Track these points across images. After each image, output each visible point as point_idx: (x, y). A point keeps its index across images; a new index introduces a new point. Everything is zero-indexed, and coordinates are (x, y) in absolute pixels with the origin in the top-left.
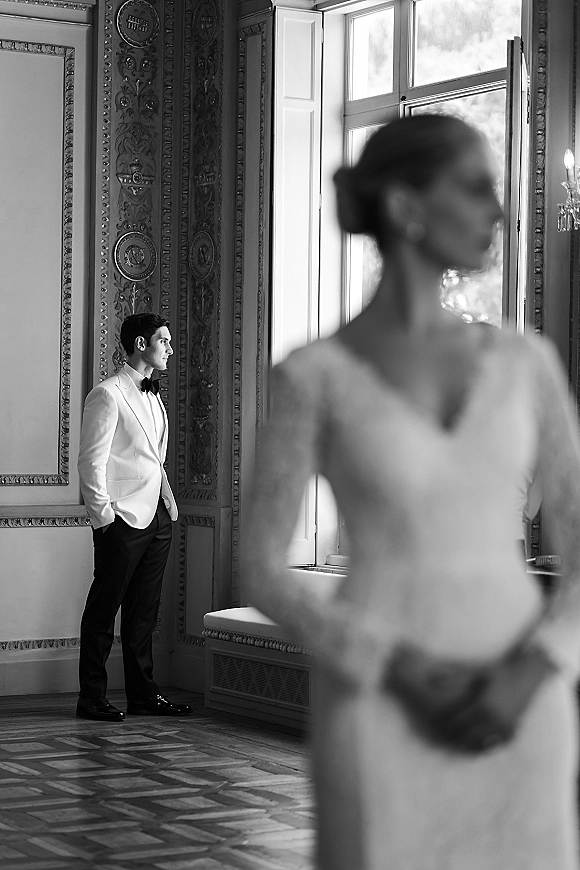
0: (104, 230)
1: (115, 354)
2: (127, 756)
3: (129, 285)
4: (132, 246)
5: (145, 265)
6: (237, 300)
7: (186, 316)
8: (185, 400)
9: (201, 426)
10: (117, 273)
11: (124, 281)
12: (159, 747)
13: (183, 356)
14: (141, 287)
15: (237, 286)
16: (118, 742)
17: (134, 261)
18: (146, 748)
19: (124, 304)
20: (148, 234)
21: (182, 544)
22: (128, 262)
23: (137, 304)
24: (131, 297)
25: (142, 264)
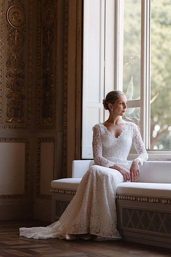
0: (2, 3)
1: (7, 62)
2: (15, 251)
3: (14, 30)
4: (15, 12)
5: (21, 22)
6: (65, 33)
7: (40, 46)
8: (40, 84)
9: (48, 95)
10: (8, 24)
11: (11, 28)
12: (33, 246)
13: (39, 64)
14: (20, 31)
15: (65, 27)
16: (10, 244)
17: (16, 19)
18: (25, 247)
19: (11, 39)
20: (23, 7)
21: (38, 151)
22: (14, 19)
23: (18, 39)
24: (15, 36)
25: (20, 21)
